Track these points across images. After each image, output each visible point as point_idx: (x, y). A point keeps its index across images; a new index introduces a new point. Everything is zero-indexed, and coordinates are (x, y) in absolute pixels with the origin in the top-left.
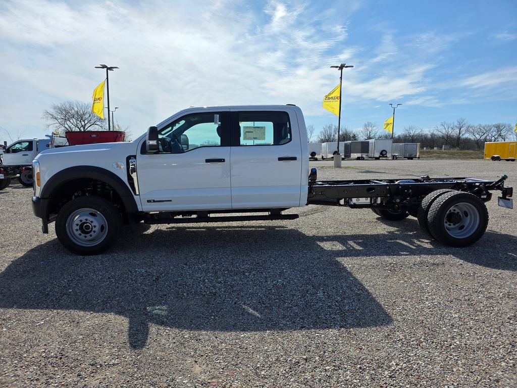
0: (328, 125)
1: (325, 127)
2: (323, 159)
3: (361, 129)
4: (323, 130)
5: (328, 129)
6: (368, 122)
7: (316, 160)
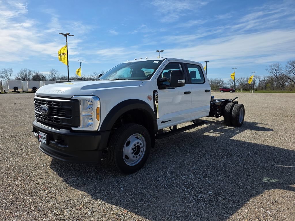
0: (24, 69)
1: (21, 70)
2: (23, 92)
3: (48, 73)
4: (19, 72)
5: (24, 72)
6: (53, 69)
7: (19, 92)
